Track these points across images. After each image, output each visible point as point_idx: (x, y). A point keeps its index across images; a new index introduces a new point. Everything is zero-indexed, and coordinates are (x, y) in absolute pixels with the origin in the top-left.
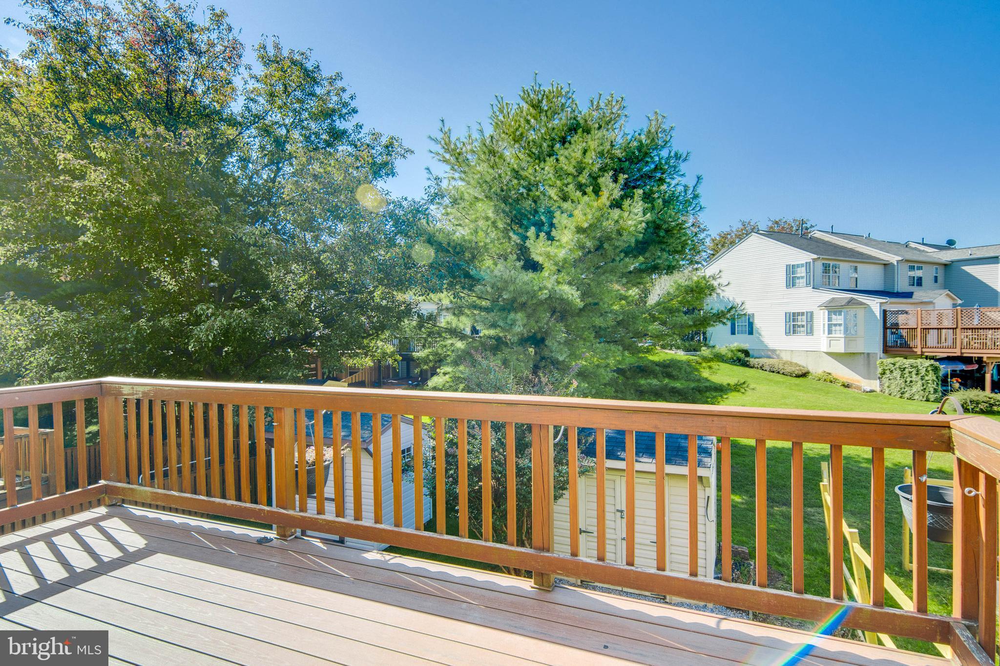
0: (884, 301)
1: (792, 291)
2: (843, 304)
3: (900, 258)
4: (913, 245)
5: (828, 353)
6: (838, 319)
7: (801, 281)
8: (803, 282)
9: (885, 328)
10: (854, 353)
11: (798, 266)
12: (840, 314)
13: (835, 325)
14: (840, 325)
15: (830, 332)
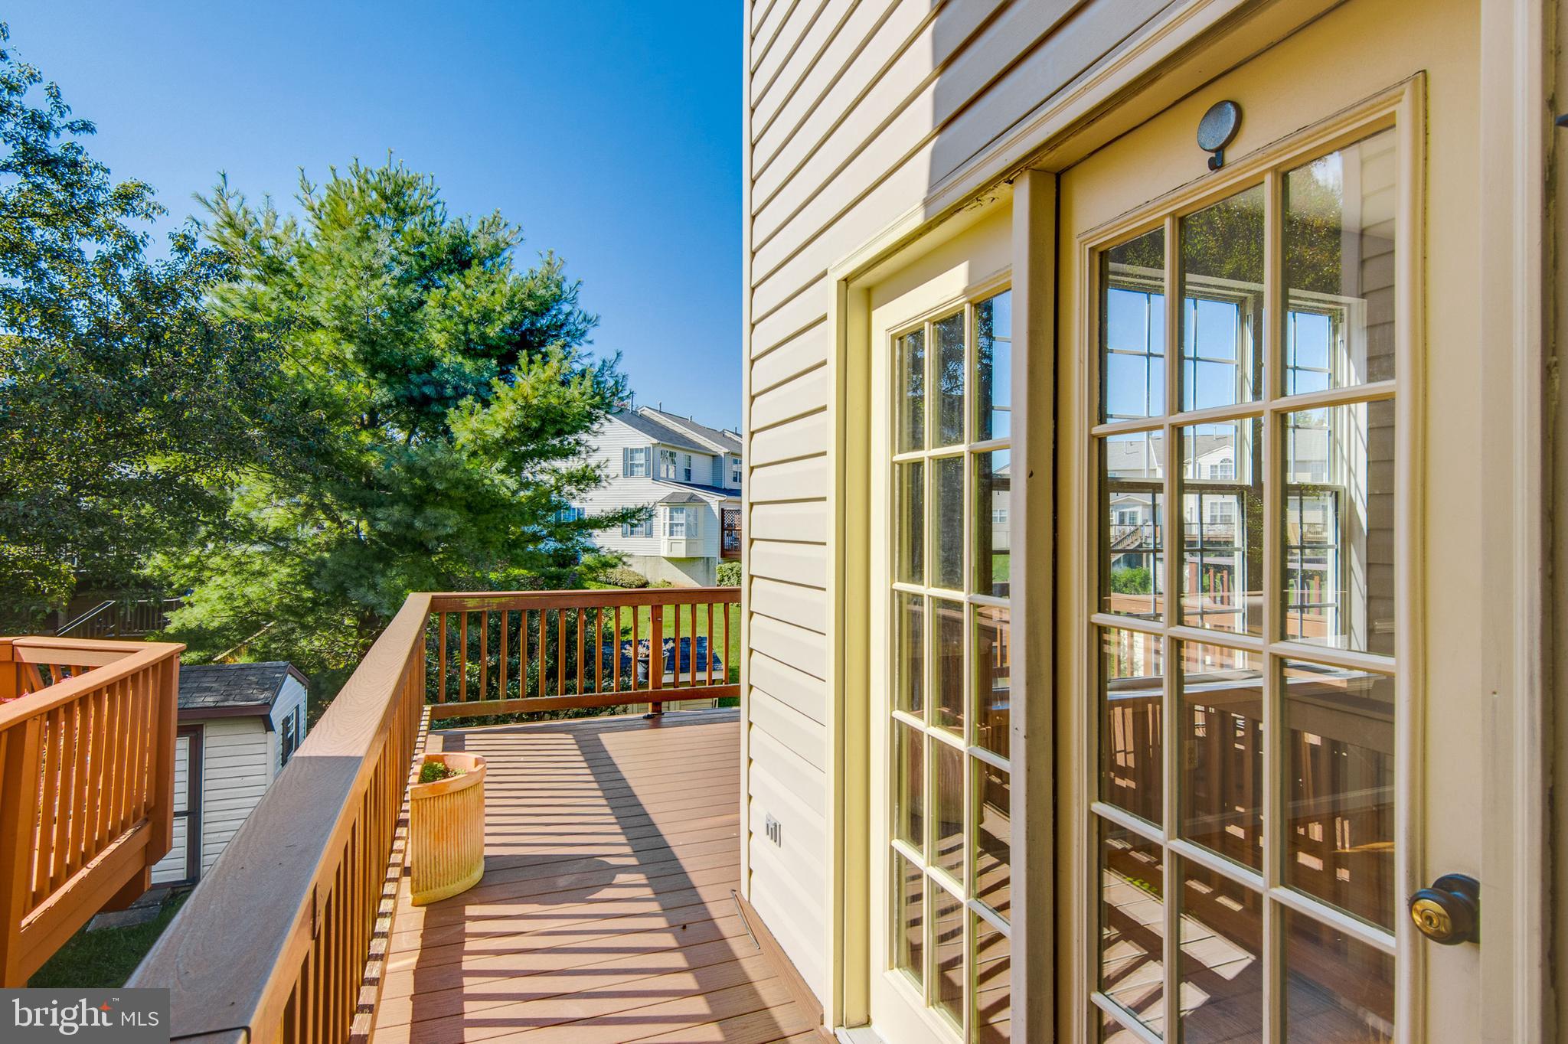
0: (723, 499)
1: (630, 480)
2: (685, 500)
3: (727, 451)
4: (728, 434)
5: (670, 559)
6: (681, 518)
7: (640, 469)
8: (641, 470)
9: (723, 529)
10: (694, 558)
11: (636, 450)
12: (682, 512)
13: (677, 525)
14: (682, 525)
15: (671, 533)
